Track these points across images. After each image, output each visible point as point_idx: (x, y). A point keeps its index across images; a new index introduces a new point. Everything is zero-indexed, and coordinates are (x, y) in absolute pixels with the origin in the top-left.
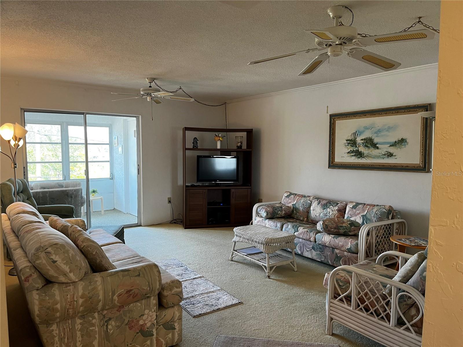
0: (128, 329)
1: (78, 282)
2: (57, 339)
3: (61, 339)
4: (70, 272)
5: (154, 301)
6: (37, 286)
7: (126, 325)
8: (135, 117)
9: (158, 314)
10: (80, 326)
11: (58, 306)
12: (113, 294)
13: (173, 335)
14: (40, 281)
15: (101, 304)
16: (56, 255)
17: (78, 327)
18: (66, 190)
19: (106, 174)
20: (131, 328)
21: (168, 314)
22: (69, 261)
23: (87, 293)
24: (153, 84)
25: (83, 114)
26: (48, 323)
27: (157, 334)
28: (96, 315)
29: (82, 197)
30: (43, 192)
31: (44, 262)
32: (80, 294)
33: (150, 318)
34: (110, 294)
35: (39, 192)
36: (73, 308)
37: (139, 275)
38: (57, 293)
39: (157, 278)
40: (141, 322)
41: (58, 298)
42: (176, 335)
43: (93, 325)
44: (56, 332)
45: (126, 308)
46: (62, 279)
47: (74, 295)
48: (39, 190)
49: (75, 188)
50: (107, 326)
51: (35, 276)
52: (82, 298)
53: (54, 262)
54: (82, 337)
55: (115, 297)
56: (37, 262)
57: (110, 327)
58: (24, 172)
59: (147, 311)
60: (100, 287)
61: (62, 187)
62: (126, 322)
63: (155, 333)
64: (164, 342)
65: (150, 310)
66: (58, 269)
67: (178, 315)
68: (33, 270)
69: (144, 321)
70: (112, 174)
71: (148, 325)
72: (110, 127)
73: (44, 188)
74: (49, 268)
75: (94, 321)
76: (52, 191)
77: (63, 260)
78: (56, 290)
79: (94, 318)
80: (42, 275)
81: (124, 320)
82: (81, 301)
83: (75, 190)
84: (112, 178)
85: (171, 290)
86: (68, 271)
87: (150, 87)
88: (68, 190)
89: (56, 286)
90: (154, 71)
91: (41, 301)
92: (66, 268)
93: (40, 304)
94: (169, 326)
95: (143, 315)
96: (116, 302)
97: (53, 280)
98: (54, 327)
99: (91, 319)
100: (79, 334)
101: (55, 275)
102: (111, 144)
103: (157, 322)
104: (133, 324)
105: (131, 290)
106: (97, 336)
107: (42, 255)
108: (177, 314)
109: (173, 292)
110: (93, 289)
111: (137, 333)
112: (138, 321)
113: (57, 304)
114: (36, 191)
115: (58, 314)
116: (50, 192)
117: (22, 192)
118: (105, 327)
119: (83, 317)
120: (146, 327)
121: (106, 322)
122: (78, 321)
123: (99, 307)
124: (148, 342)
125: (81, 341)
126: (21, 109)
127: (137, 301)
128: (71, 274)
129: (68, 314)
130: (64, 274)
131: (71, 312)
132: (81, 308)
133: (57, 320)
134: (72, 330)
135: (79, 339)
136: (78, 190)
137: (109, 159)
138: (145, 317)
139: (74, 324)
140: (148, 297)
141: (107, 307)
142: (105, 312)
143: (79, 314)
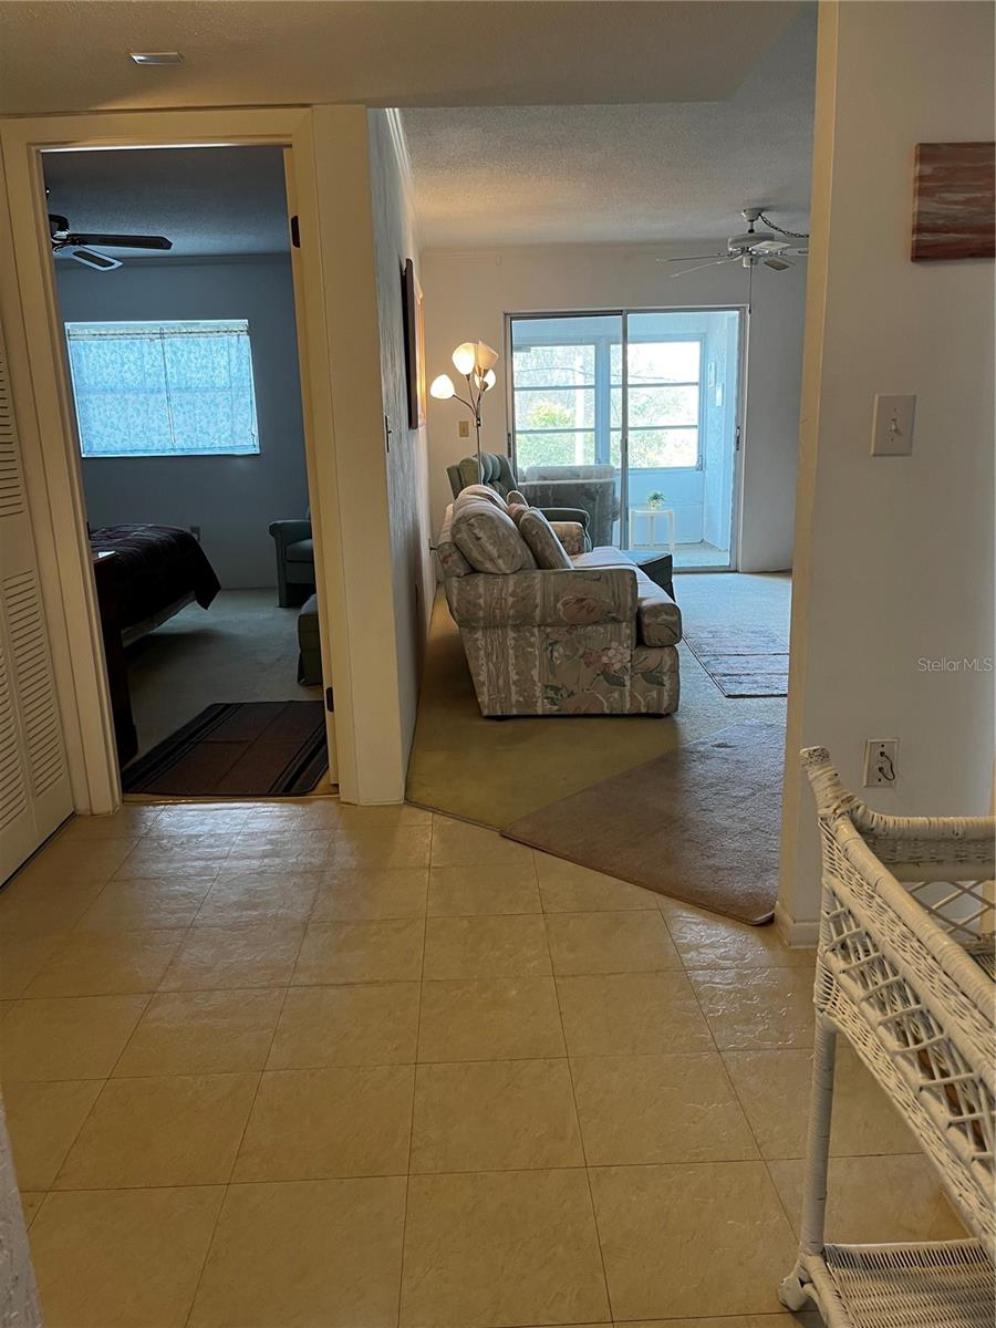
0: (583, 665)
1: (511, 576)
2: (482, 653)
3: (488, 655)
4: (499, 557)
5: (627, 630)
6: (458, 571)
7: (582, 657)
8: (737, 309)
9: (634, 653)
10: (513, 642)
11: (481, 601)
12: (556, 601)
13: (660, 694)
14: (461, 566)
15: (538, 611)
16: (481, 529)
17: (511, 642)
18: (583, 485)
19: (688, 458)
20: (588, 665)
21: (651, 658)
22: (499, 541)
23: (519, 590)
24: (759, 225)
25: (619, 313)
26: (468, 623)
27: (632, 686)
28: (536, 630)
29: (614, 501)
30: (542, 486)
31: (466, 537)
32: (510, 590)
34: (552, 598)
35: (535, 486)
36: (501, 609)
37: (599, 580)
38: (481, 583)
39: (629, 589)
40: (605, 659)
41: (481, 590)
42: (666, 697)
43: (532, 646)
44: (481, 643)
45: (581, 631)
46: (489, 566)
47: (502, 590)
48: (535, 483)
49: (601, 481)
50: (551, 651)
51: (456, 556)
52: (511, 595)
53: (478, 539)
54: (516, 659)
55: (559, 605)
56: (458, 536)
57: (555, 654)
58: (509, 444)
59: (614, 644)
60: (538, 586)
61: (578, 477)
62: (581, 652)
63: (628, 683)
64: (643, 703)
65: (621, 644)
66: (483, 550)
67: (669, 663)
68: (454, 549)
69: (610, 658)
70: (701, 457)
71: (617, 666)
72: (703, 339)
73: (545, 479)
74: (471, 546)
75: (532, 639)
76: (559, 485)
77: (489, 538)
78: (480, 580)
79: (533, 635)
80: (464, 557)
81: (578, 649)
82: (511, 600)
83: (601, 485)
84: (701, 467)
85: (657, 617)
86: (496, 555)
87: (751, 231)
88: (589, 484)
89: (482, 575)
90: (756, 193)
91: (461, 590)
92: (494, 552)
93: (459, 594)
94: (653, 678)
95: (608, 649)
96: (561, 614)
97: (479, 567)
98: (479, 635)
99: (528, 634)
100: (511, 653)
101: (480, 558)
102: (702, 384)
103: (632, 666)
104: (591, 659)
105: (583, 600)
106: (537, 663)
107: (464, 527)
108: (668, 661)
109: (660, 619)
110: (529, 587)
111: (598, 675)
112: (600, 657)
113: (480, 597)
114: (529, 483)
115: (481, 614)
116: (554, 485)
117: (499, 480)
118: (548, 652)
119: (516, 627)
120: (612, 669)
121: (550, 645)
122: (512, 634)
123: (538, 618)
124: (616, 695)
125: (516, 665)
126: (506, 314)
127: (596, 623)
128: (500, 562)
129: (495, 617)
130: (492, 560)
131: (498, 615)
132: (512, 612)
133: (482, 623)
134: (503, 645)
135: (512, 661)
136: (608, 484)
137: (696, 423)
138: (611, 653)
139: (505, 636)
140: (615, 620)
141: (549, 620)
142: (549, 630)
143: (510, 622)
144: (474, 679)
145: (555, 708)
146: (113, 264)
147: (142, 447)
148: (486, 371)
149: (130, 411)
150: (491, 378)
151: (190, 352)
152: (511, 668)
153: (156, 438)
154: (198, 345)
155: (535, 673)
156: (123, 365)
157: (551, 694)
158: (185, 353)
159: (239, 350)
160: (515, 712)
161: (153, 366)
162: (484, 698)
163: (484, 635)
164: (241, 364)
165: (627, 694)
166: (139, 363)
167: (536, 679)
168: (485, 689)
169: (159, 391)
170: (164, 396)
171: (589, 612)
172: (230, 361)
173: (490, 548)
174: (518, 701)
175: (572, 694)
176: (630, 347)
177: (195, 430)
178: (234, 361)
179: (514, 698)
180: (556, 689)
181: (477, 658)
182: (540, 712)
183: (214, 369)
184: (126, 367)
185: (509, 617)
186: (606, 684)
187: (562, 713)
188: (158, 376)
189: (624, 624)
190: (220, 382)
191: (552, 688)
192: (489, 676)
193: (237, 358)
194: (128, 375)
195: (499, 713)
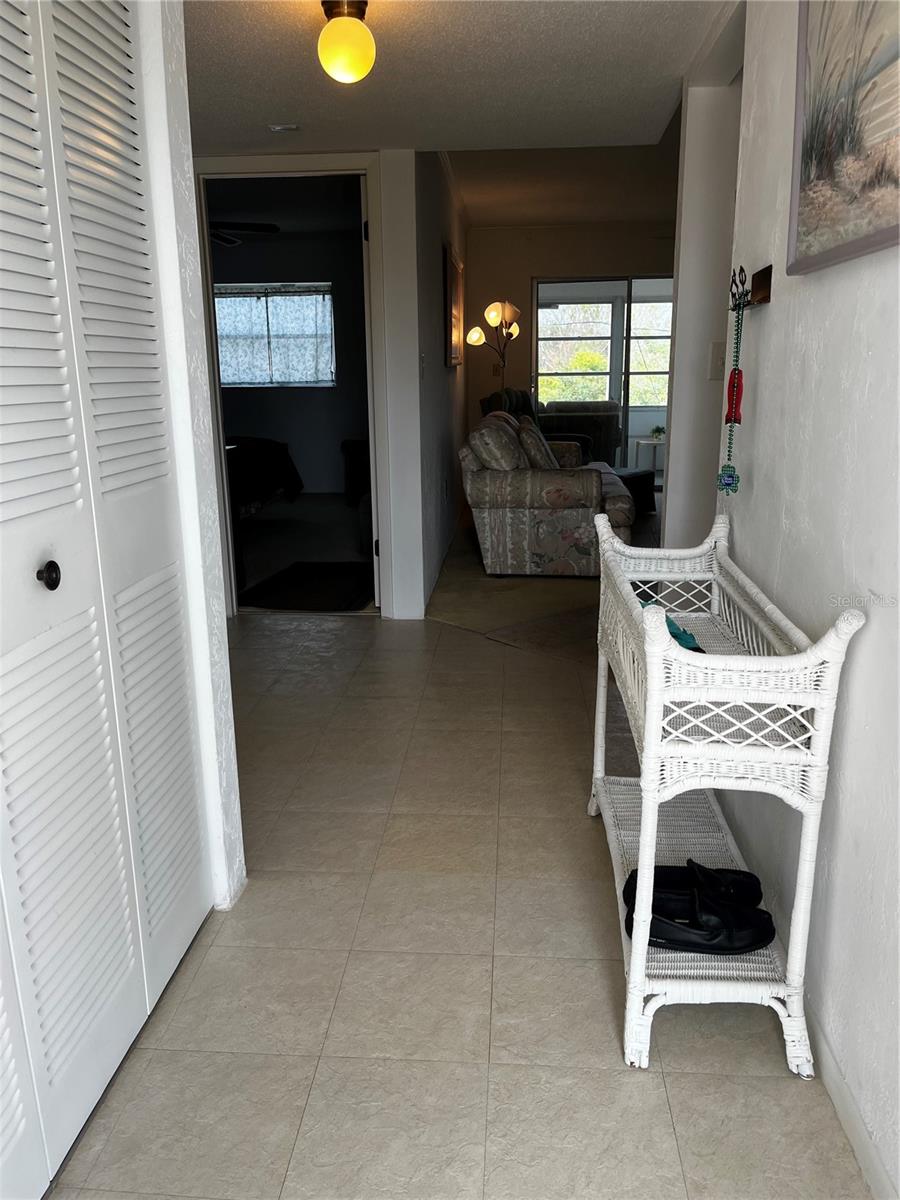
0: (561, 538)
1: (509, 473)
2: (487, 528)
3: (492, 530)
4: (502, 458)
6: (473, 469)
7: (559, 533)
10: (510, 521)
11: (487, 490)
12: (542, 490)
14: (475, 464)
15: (528, 497)
16: (489, 437)
17: (508, 521)
18: (592, 416)
20: (564, 538)
23: (515, 482)
25: (625, 279)
26: (478, 505)
27: (596, 556)
28: (527, 512)
30: (558, 417)
32: (509, 482)
33: (587, 534)
34: (538, 489)
36: (501, 495)
37: (573, 476)
38: (489, 479)
39: (595, 483)
40: (576, 535)
43: (524, 523)
44: (487, 520)
45: (560, 514)
46: (494, 465)
47: (502, 482)
48: (552, 414)
50: (538, 528)
51: (471, 457)
52: (509, 486)
53: (487, 444)
54: (512, 533)
55: (543, 494)
57: (541, 530)
59: (584, 524)
60: (529, 480)
61: (587, 410)
62: (559, 530)
63: (593, 553)
66: (490, 452)
68: (470, 451)
71: (586, 540)
73: (561, 411)
75: (525, 519)
76: (572, 417)
78: (488, 477)
79: (525, 516)
80: (477, 457)
81: (557, 527)
82: (508, 489)
85: (614, 504)
86: (499, 456)
89: (489, 472)
91: (474, 482)
92: (498, 454)
93: (472, 484)
95: (579, 527)
96: (545, 501)
97: (487, 465)
98: (485, 513)
99: (521, 515)
100: (509, 528)
101: (488, 459)
104: (567, 535)
105: (561, 490)
106: (527, 536)
107: (477, 435)
109: (617, 507)
110: (522, 480)
111: (571, 546)
112: (573, 533)
115: (487, 498)
118: (536, 528)
119: (512, 509)
121: (538, 523)
122: (509, 514)
123: (528, 503)
124: (584, 561)
125: (512, 538)
126: (532, 278)
127: (571, 507)
128: (503, 461)
129: (497, 501)
130: (497, 460)
131: (500, 500)
132: (509, 498)
133: (488, 506)
134: (503, 523)
135: (509, 534)
136: (613, 416)
137: (668, 370)
138: (581, 531)
139: (504, 515)
140: (584, 506)
141: (536, 505)
142: (536, 512)
143: (508, 505)
144: (482, 547)
145: (539, 570)
146: (235, 242)
147: (248, 380)
148: (511, 325)
149: (240, 352)
150: (515, 330)
151: (286, 307)
152: (508, 539)
153: (258, 373)
154: (293, 302)
155: (525, 544)
156: (236, 317)
157: (537, 559)
158: (283, 308)
159: (324, 306)
160: (510, 572)
161: (259, 317)
162: (488, 561)
163: (490, 515)
164: (324, 316)
165: (592, 562)
166: (249, 315)
167: (526, 548)
168: (489, 554)
169: (262, 337)
170: (266, 340)
171: (565, 499)
172: (316, 315)
173: (496, 451)
174: (512, 564)
175: (552, 560)
176: (633, 305)
177: (288, 368)
178: (320, 314)
179: (510, 562)
180: (541, 556)
181: (484, 531)
182: (528, 573)
183: (304, 320)
184: (238, 318)
185: (507, 501)
186: (577, 553)
187: (545, 574)
188: (262, 326)
189: (591, 510)
190: (310, 330)
191: (537, 555)
192: (492, 545)
193: (323, 312)
194: (240, 325)
195: (498, 572)
